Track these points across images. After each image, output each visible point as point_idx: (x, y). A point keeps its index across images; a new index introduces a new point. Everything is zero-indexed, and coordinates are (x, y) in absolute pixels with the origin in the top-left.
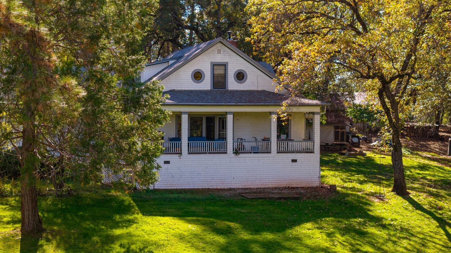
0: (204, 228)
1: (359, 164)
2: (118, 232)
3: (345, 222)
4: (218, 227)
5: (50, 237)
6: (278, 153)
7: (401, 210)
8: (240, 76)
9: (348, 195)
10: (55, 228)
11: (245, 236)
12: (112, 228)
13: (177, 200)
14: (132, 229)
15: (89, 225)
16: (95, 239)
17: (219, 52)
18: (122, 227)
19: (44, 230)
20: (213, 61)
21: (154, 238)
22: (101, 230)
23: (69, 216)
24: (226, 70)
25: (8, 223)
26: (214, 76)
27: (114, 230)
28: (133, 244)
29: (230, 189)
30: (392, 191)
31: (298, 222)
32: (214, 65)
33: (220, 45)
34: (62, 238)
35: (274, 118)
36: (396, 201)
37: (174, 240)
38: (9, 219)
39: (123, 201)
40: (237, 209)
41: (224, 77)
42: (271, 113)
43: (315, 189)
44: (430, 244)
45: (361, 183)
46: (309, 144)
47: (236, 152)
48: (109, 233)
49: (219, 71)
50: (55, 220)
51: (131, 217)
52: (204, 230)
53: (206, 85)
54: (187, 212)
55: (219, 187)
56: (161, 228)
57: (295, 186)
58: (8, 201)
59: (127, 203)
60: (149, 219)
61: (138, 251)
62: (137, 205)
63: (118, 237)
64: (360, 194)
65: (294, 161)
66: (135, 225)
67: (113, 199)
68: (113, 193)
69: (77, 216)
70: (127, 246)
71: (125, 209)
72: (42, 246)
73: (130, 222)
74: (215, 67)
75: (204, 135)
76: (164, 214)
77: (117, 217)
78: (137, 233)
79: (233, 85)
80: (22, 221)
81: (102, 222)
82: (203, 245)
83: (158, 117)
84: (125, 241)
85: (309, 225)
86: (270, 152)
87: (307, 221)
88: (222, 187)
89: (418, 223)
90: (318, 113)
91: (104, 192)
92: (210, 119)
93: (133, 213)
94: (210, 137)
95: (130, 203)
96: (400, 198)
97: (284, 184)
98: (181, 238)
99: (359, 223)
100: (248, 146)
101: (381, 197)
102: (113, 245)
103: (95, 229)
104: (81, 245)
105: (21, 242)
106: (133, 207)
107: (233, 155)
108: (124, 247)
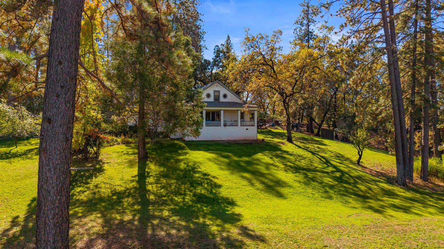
0: (218, 155)
1: (266, 132)
2: (181, 157)
3: (274, 153)
4: (224, 155)
5: (151, 160)
6: (241, 126)
7: (294, 148)
8: (225, 96)
9: (270, 143)
10: (153, 156)
11: (236, 159)
12: (179, 156)
13: (203, 144)
14: (187, 156)
15: (168, 155)
16: (172, 160)
17: (217, 86)
18: (183, 155)
19: (148, 157)
20: (214, 90)
21: (198, 160)
22: (174, 157)
23: (158, 151)
24: (219, 93)
25: (131, 154)
26: (215, 96)
27: (180, 157)
28: (189, 163)
29: (222, 141)
30: (287, 141)
31: (255, 153)
32: (215, 91)
33: (217, 84)
34: (157, 161)
35: (239, 112)
36: (290, 145)
37: (207, 161)
38: (132, 153)
39: (181, 145)
40: (228, 148)
41: (219, 96)
42: (238, 110)
43: (256, 140)
44: (314, 162)
45: (272, 138)
46: (252, 123)
47: (225, 125)
48: (178, 158)
49: (217, 94)
50: (153, 153)
51: (186, 151)
52: (218, 156)
53: (212, 99)
54: (208, 149)
55: (218, 140)
56: (200, 156)
57: (247, 139)
58: (131, 145)
59: (182, 146)
60: (194, 152)
61: (192, 166)
62: (187, 146)
63: (182, 160)
64: (274, 142)
65: (247, 129)
66: (188, 155)
67: (176, 144)
68: (176, 142)
69: (162, 151)
70: (187, 164)
71: (182, 148)
72: (148, 164)
73: (186, 154)
74: (215, 92)
75: (211, 119)
76: (199, 150)
77: (180, 151)
78: (190, 158)
79: (222, 99)
80: (138, 153)
81: (173, 153)
82: (220, 163)
83: (202, 105)
84: (185, 162)
85: (260, 154)
86: (238, 126)
87: (259, 152)
88: (219, 140)
89: (303, 153)
90: (256, 110)
91: (172, 142)
92: (213, 113)
93: (186, 150)
94: (213, 120)
95: (184, 146)
96: (291, 144)
97: (243, 139)
98: (210, 160)
99: (280, 153)
100: (228, 123)
101: (283, 143)
102: (180, 163)
103: (171, 157)
104: (166, 164)
105: (138, 162)
106: (185, 147)
107: (224, 127)
108: (186, 164)
